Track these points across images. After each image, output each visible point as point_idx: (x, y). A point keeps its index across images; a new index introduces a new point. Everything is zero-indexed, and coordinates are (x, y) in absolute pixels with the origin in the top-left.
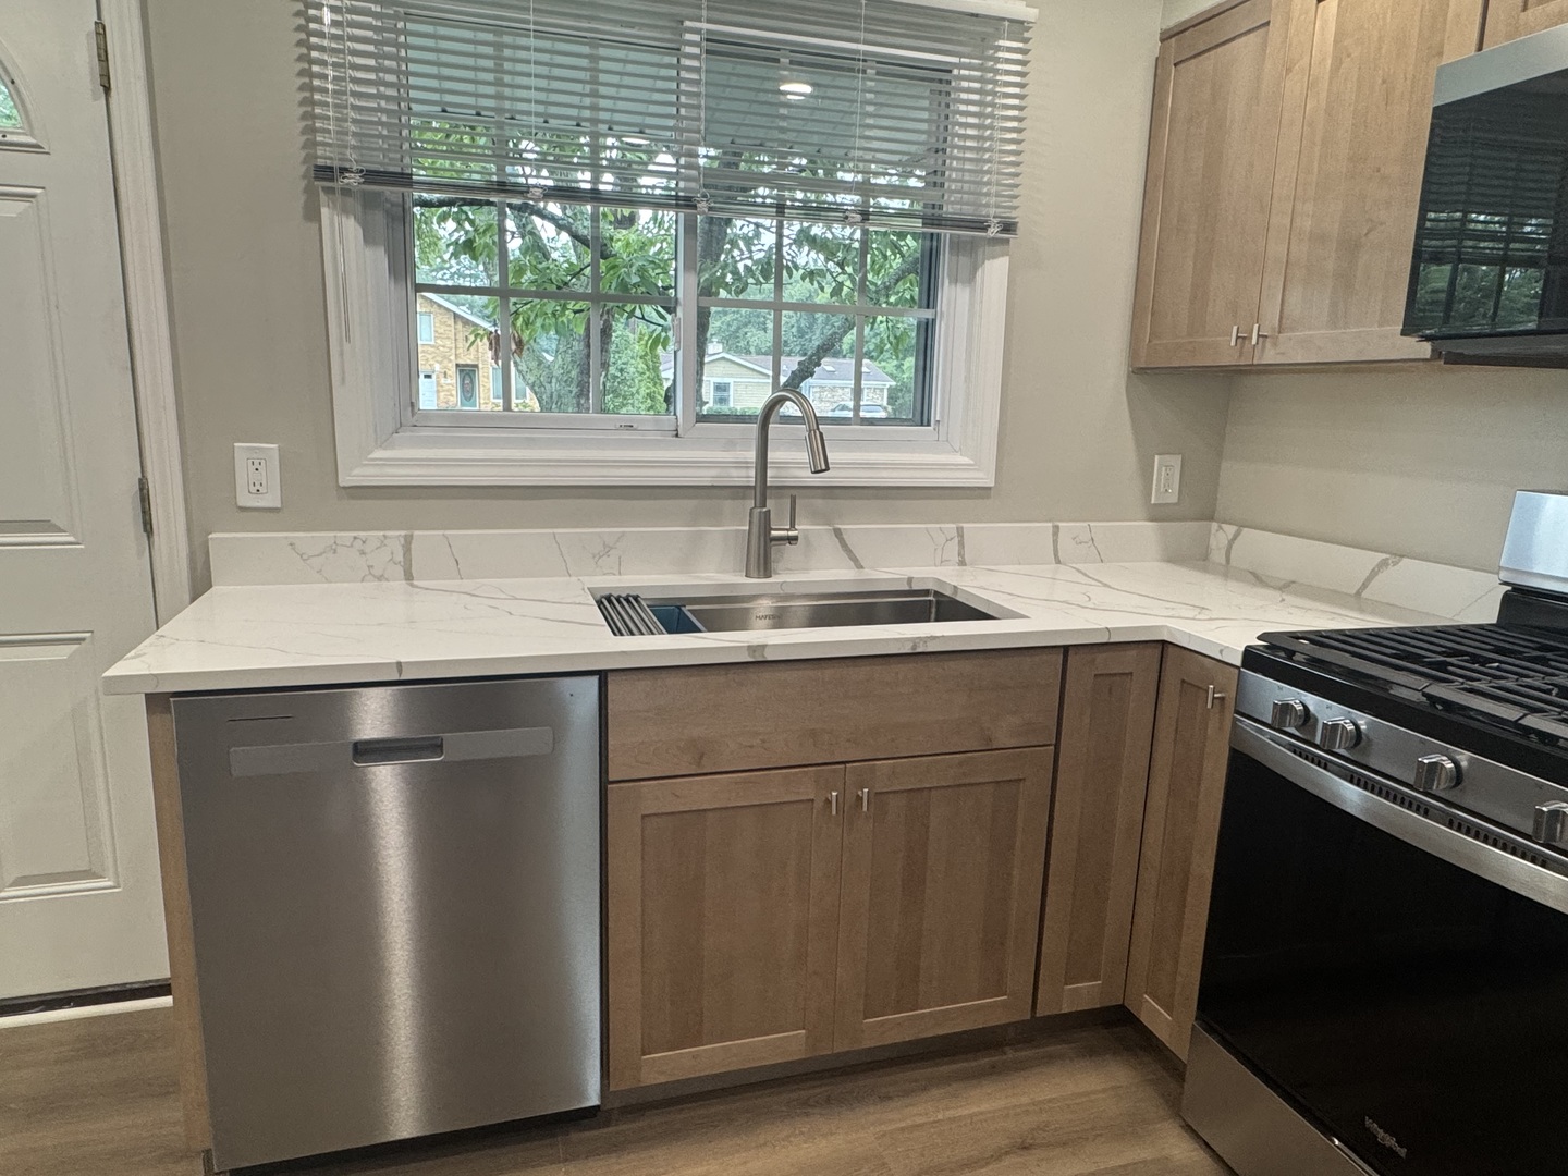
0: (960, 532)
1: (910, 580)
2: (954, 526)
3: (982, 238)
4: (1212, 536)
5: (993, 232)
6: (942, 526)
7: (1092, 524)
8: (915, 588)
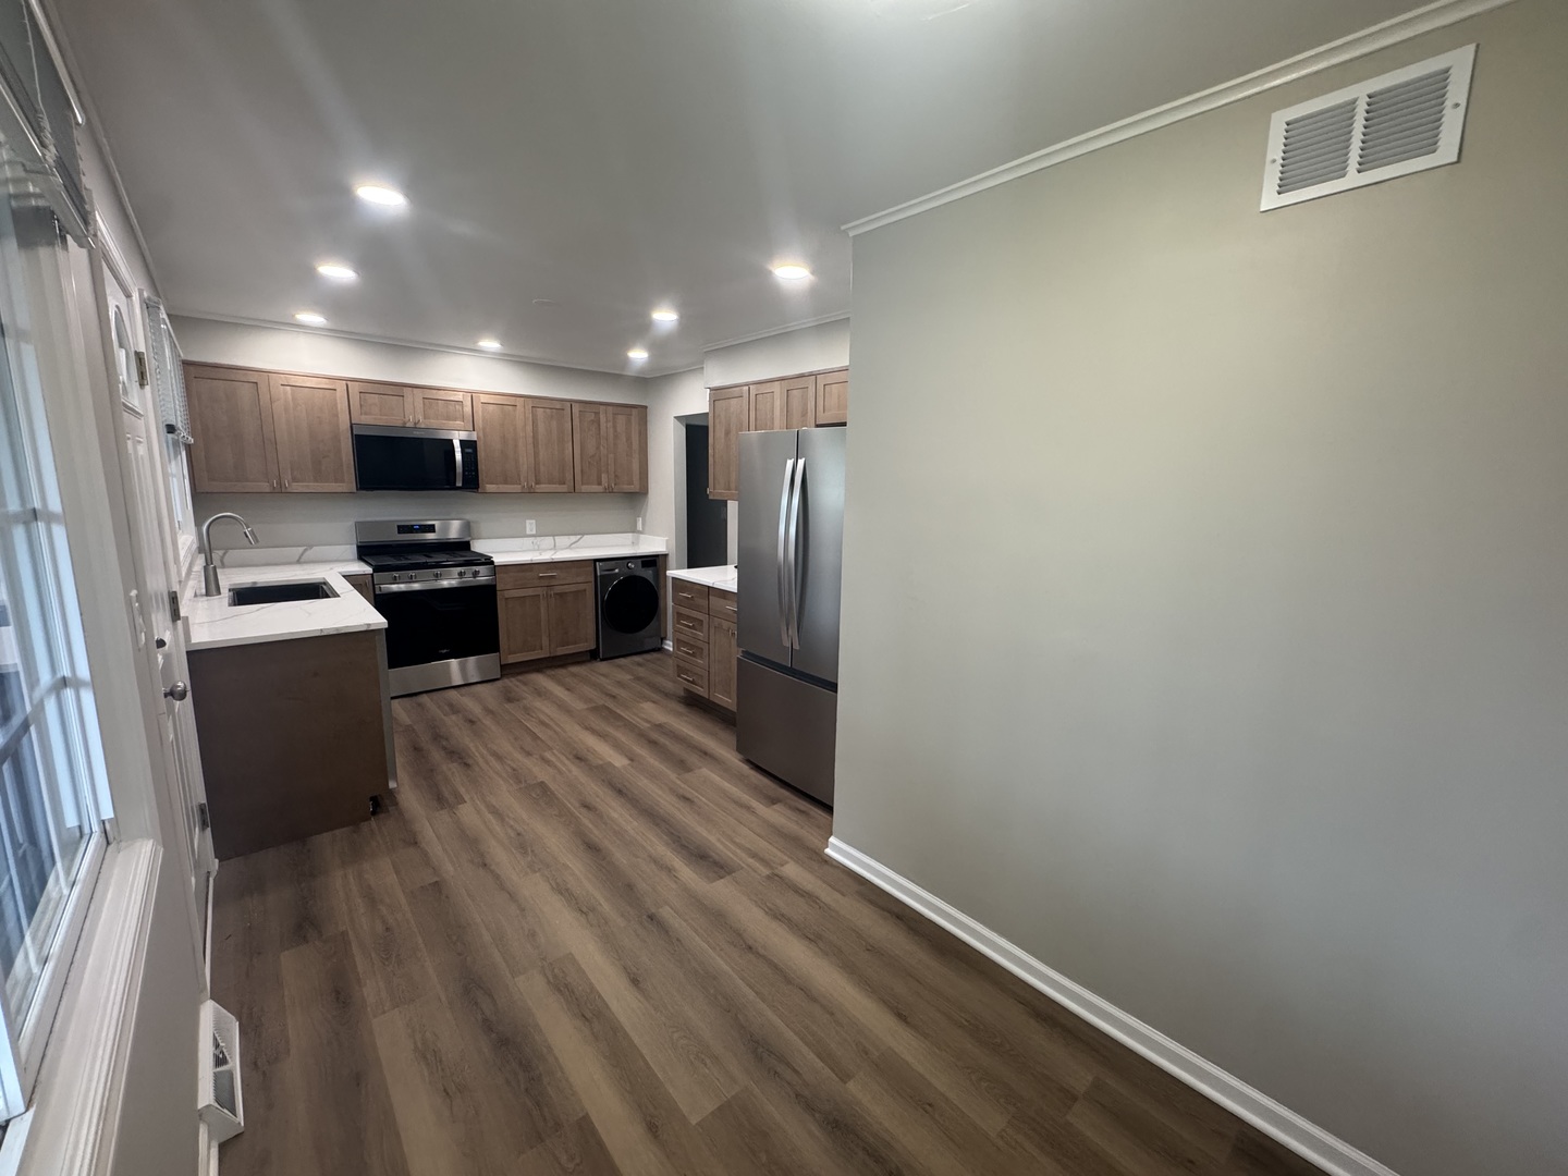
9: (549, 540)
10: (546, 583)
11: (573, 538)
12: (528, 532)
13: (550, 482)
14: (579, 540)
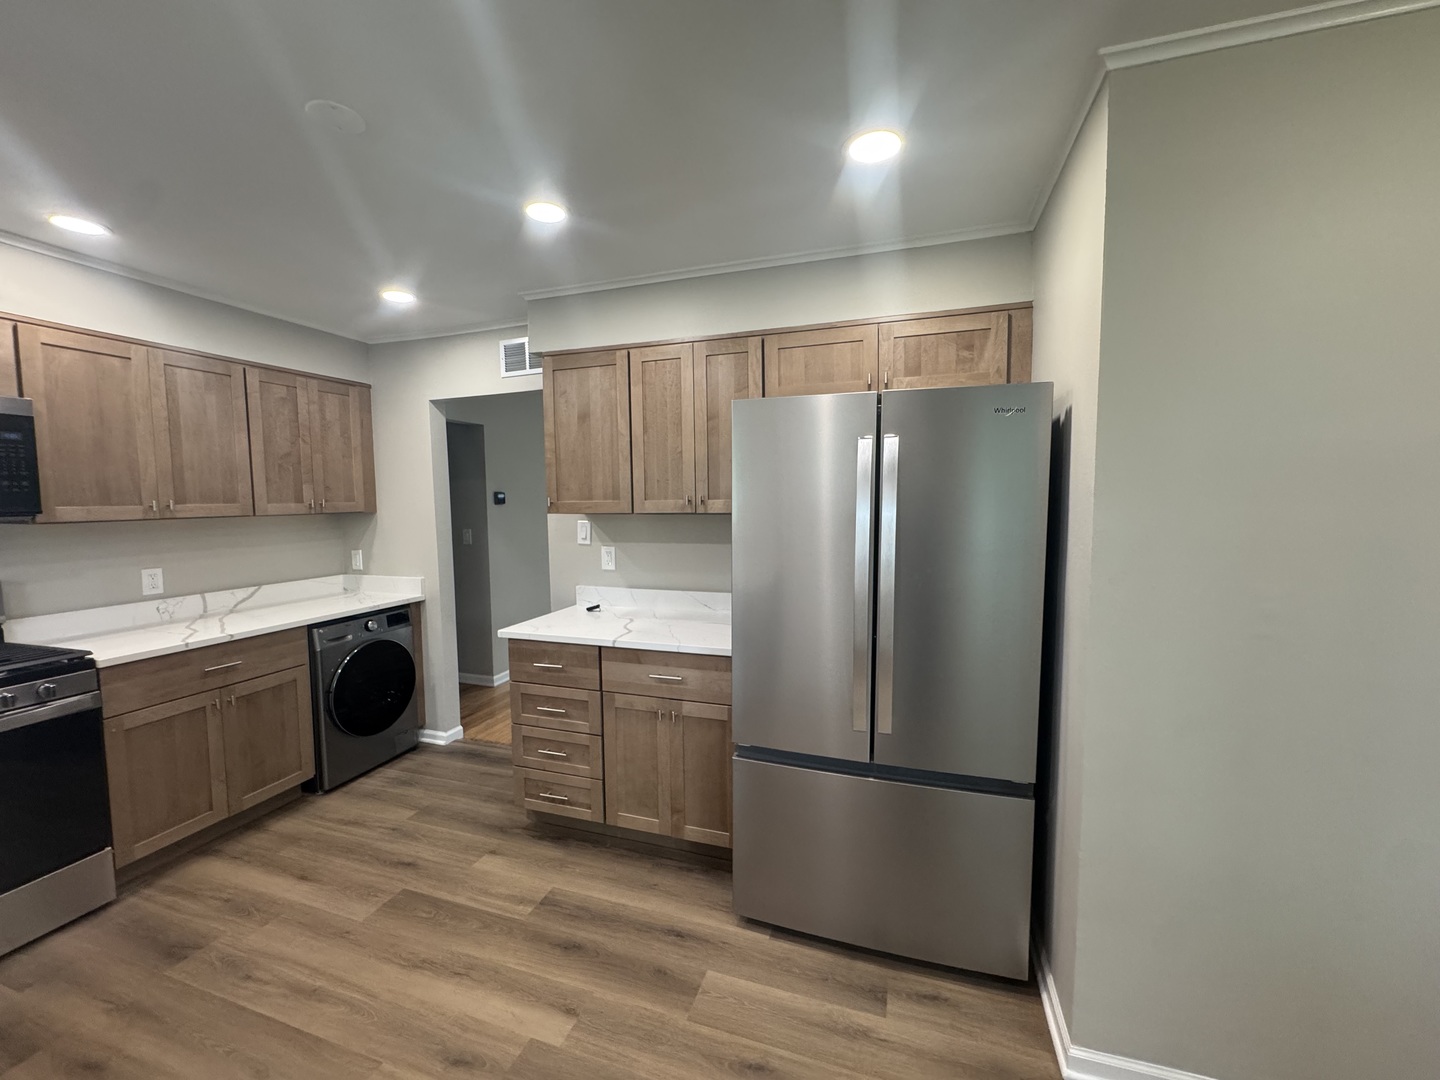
9: (193, 603)
10: (218, 681)
11: (241, 594)
12: (147, 592)
13: (205, 498)
14: (253, 594)
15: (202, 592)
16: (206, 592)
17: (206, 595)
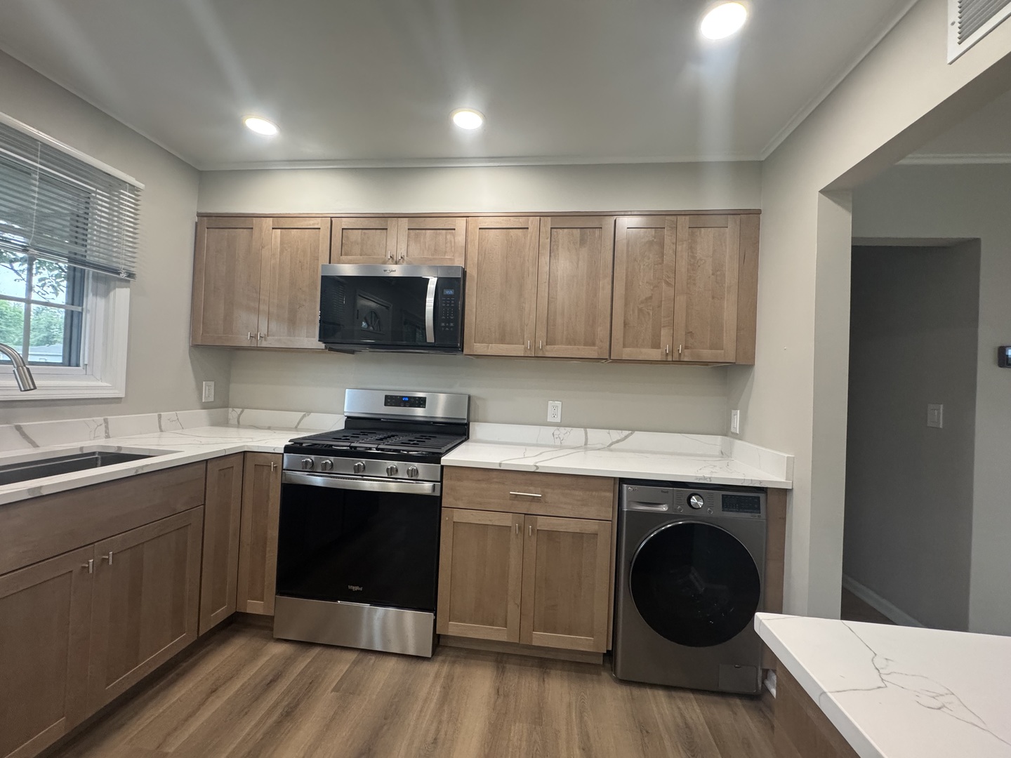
0: (106, 421)
1: (81, 448)
2: (102, 418)
3: (116, 277)
4: (230, 414)
5: (123, 275)
6: (94, 418)
7: (178, 412)
8: (85, 452)
11: (616, 435)
12: (550, 419)
13: (571, 341)
14: (626, 437)
15: (585, 427)
16: (589, 428)
17: (588, 429)
